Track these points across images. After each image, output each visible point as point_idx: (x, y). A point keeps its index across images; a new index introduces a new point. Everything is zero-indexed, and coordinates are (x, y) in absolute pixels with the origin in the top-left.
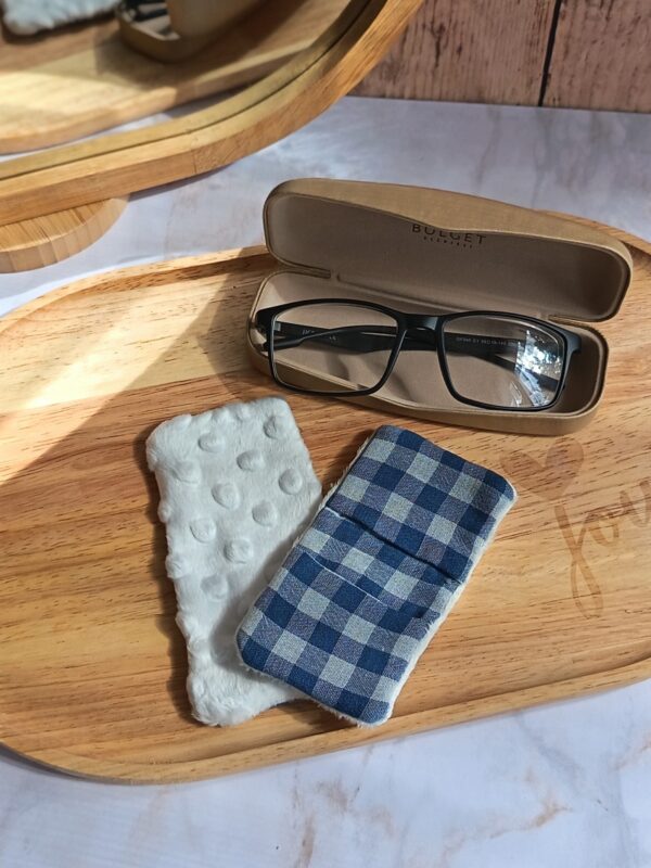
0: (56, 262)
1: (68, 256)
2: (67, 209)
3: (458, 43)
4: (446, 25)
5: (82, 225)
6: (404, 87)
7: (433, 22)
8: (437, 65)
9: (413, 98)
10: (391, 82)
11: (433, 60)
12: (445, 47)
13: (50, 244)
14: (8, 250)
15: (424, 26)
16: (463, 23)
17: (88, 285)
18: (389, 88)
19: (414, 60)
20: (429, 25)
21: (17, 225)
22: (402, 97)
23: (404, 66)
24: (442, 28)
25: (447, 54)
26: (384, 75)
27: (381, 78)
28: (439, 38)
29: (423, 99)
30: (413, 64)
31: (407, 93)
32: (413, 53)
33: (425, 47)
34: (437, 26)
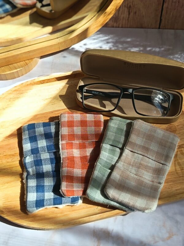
0: (19, 77)
1: (23, 75)
2: (22, 61)
3: (135, 11)
4: (131, 5)
5: (27, 66)
6: (119, 24)
7: (127, 5)
8: (129, 17)
9: (122, 27)
10: (116, 23)
11: (128, 16)
12: (131, 12)
13: (17, 71)
14: (5, 73)
15: (125, 6)
16: (136, 5)
17: (29, 83)
18: (115, 25)
19: (122, 16)
20: (126, 6)
21: (8, 66)
22: (119, 27)
23: (119, 18)
24: (130, 7)
25: (132, 14)
26: (113, 21)
27: (113, 22)
28: (130, 9)
29: (125, 27)
30: (122, 17)
31: (120, 26)
32: (122, 14)
33: (125, 12)
34: (129, 6)
